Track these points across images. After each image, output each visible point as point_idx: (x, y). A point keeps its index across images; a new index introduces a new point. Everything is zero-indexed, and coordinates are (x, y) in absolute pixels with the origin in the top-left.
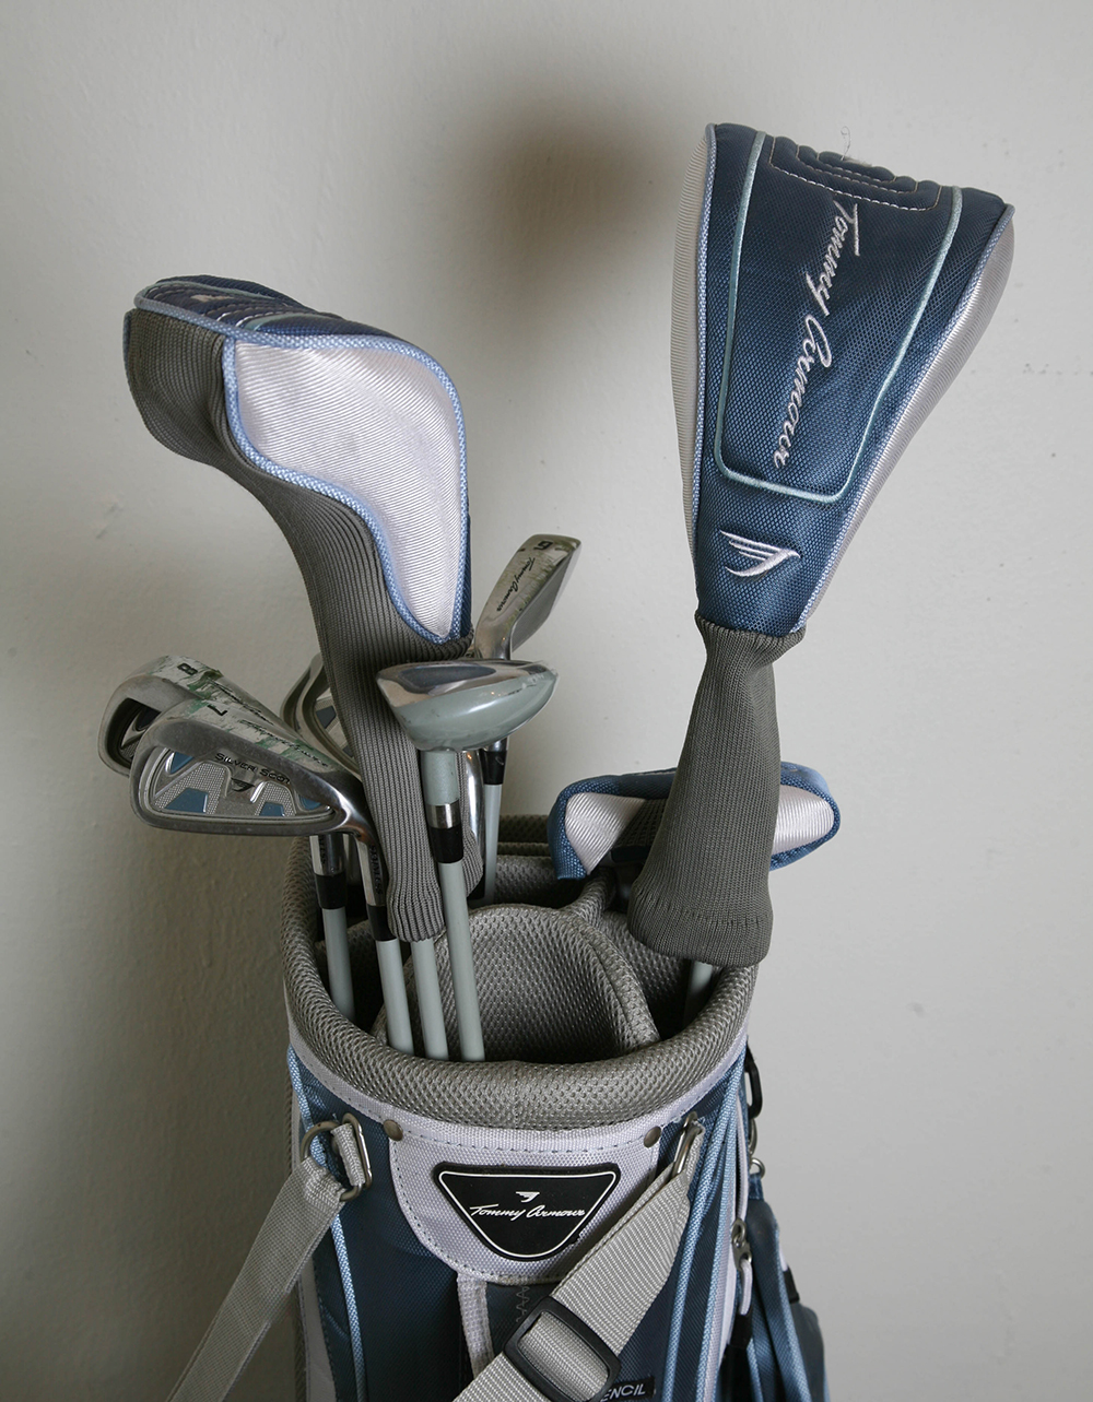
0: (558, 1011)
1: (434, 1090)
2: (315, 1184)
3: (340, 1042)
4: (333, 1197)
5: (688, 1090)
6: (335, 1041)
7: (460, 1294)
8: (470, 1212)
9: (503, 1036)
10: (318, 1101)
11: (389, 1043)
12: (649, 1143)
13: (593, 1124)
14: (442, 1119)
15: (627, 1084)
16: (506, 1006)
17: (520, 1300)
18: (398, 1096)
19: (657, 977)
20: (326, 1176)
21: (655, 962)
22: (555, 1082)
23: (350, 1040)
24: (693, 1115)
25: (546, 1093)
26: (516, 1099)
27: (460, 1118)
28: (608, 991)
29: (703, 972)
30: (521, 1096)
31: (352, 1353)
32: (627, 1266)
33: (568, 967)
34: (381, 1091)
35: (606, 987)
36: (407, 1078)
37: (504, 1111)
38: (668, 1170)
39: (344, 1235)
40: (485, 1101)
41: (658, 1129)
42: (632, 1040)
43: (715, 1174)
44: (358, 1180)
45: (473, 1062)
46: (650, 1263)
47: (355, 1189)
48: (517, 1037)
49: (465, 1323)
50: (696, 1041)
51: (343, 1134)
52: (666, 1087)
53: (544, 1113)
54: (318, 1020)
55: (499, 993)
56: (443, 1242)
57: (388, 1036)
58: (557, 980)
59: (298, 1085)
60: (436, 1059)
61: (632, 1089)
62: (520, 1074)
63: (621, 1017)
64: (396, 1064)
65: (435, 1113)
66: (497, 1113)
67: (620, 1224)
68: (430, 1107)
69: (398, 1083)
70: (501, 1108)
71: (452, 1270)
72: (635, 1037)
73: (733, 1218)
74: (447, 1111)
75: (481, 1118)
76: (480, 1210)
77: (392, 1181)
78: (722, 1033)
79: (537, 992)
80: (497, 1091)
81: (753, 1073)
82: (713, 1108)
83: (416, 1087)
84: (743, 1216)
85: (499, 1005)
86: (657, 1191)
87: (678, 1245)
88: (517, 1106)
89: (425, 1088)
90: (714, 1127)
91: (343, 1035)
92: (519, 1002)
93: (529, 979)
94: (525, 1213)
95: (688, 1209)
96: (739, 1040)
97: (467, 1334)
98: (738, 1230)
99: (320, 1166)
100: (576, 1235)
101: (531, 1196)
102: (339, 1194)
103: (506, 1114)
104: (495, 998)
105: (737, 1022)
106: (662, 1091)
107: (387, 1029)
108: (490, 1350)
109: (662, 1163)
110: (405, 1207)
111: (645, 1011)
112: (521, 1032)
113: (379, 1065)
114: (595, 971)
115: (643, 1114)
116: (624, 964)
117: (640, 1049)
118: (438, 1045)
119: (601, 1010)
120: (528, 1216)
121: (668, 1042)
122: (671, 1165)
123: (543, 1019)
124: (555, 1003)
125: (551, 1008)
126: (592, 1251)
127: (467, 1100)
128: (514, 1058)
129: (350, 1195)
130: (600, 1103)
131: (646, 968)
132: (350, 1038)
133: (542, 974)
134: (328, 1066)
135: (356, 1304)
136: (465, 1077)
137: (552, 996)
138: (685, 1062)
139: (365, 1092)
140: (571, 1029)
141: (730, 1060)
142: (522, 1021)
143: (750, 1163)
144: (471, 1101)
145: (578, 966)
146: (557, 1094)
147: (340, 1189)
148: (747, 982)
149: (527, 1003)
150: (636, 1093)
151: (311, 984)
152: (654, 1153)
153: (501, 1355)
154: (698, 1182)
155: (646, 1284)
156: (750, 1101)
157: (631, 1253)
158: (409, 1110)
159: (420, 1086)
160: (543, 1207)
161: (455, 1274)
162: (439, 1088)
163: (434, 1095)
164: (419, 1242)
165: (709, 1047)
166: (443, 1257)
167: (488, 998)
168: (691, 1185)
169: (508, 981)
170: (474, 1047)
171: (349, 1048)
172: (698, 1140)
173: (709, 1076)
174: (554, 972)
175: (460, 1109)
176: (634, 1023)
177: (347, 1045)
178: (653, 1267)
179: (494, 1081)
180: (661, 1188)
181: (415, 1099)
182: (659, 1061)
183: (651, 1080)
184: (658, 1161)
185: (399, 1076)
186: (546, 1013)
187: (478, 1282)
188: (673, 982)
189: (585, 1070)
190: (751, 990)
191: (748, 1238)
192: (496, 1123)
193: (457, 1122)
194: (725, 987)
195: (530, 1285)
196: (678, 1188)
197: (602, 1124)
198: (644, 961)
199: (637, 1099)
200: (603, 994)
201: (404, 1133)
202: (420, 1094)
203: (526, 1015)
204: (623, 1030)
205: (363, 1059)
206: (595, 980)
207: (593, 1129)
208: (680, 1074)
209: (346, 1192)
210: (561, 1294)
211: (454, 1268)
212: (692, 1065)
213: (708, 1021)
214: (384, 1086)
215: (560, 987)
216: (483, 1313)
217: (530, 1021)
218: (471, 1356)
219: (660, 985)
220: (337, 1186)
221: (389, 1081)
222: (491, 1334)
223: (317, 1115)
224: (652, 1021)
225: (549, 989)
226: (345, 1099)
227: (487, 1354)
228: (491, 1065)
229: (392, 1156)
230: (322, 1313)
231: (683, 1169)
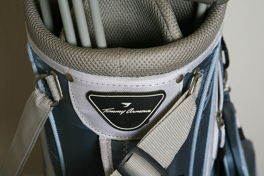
0: (140, 26)
1: (85, 60)
2: (40, 100)
3: (45, 40)
4: (47, 104)
5: (195, 58)
6: (43, 40)
7: (100, 145)
8: (103, 111)
9: (118, 37)
10: (40, 66)
11: (66, 41)
12: (178, 81)
13: (153, 74)
14: (89, 73)
15: (168, 57)
16: (118, 24)
17: (125, 147)
18: (70, 63)
19: (183, 11)
20: (45, 96)
21: (182, 5)
22: (136, 56)
23: (50, 39)
24: (198, 69)
25: (132, 61)
26: (120, 64)
27: (97, 72)
28: (160, 17)
29: (203, 8)
30: (122, 63)
31: (61, 166)
32: (169, 132)
33: (143, 7)
34: (63, 61)
35: (159, 15)
36: (73, 55)
37: (114, 69)
38: (187, 93)
39: (54, 120)
40: (106, 65)
41: (182, 75)
42: (171, 38)
43: (208, 93)
44: (58, 98)
45: (101, 48)
46: (180, 131)
47: (56, 102)
48: (124, 38)
49: (102, 157)
50: (198, 37)
51: (50, 79)
52: (185, 57)
53: (132, 70)
54: (36, 31)
55: (115, 19)
56: (92, 123)
57: (66, 38)
58: (139, 13)
59: (32, 59)
60: (85, 47)
61: (170, 58)
62: (121, 53)
63: (166, 28)
64: (68, 50)
65: (86, 70)
66: (112, 70)
67: (166, 115)
68: (83, 68)
69: (69, 58)
70: (113, 68)
71: (97, 135)
72: (172, 36)
73: (217, 110)
74: (90, 69)
75: (105, 72)
76: (107, 110)
77: (70, 99)
78: (210, 34)
79: (131, 19)
80: (111, 61)
81: (226, 51)
82: (207, 66)
83: (77, 59)
84: (221, 108)
85: (115, 24)
86: (182, 102)
87: (192, 123)
88: (120, 67)
89: (81, 60)
90: (207, 74)
91: (46, 37)
92: (124, 23)
93: (128, 13)
94: (126, 112)
95: (196, 108)
96: (218, 37)
97: (103, 161)
98: (219, 115)
99: (42, 92)
100: (148, 120)
101: (128, 104)
102: (50, 104)
103: (116, 70)
104: (114, 21)
105: (217, 29)
106: (184, 59)
107: (65, 35)
108: (112, 168)
109: (184, 90)
110: (76, 109)
111: (176, 25)
112: (125, 36)
113: (61, 50)
114: (154, 8)
115: (175, 69)
116: (167, 5)
117: (174, 41)
118: (86, 41)
119: (158, 25)
120: (127, 113)
121: (186, 38)
122: (188, 91)
123: (134, 30)
124: (139, 23)
125: (137, 25)
126: (154, 127)
127: (99, 64)
128: (120, 47)
129: (55, 104)
130: (156, 65)
131: (179, 7)
132: (49, 39)
133: (133, 11)
134: (42, 50)
135: (61, 147)
136: (97, 55)
137: (137, 20)
138: (193, 47)
139: (56, 61)
140: (146, 34)
141: (214, 46)
142: (125, 31)
143: (224, 87)
144: (100, 65)
145: (148, 6)
146: (137, 62)
147: (51, 102)
148: (221, 11)
149: (127, 23)
150: (172, 60)
151: (34, 16)
152: (181, 86)
153: (116, 170)
154: (201, 97)
155: (178, 140)
156: (224, 61)
157: (171, 127)
158: (75, 69)
159: (79, 59)
160: (133, 109)
161: (98, 136)
162: (87, 60)
163: (85, 63)
164: (83, 124)
165: (204, 40)
166: (93, 130)
167: (111, 21)
168: (197, 99)
169: (118, 14)
170: (102, 42)
171: (49, 43)
172: (200, 80)
173: (204, 53)
174: (138, 9)
175: (96, 68)
176: (171, 30)
177: (48, 42)
178: (181, 133)
179: (110, 56)
180: (183, 100)
181: (77, 65)
182: (182, 47)
183: (178, 55)
184: (183, 89)
185: (69, 55)
186: (136, 27)
187: (108, 140)
188: (190, 13)
189: (149, 51)
190: (224, 15)
191: (223, 117)
192: (112, 74)
193: (95, 74)
194: (212, 14)
195: (130, 141)
196: (191, 100)
197: (158, 74)
198: (178, 4)
199: (172, 63)
200: (158, 18)
201: (74, 79)
202: (79, 63)
203: (127, 28)
204: (167, 34)
205: (54, 48)
206: (155, 12)
207: (153, 76)
208: (191, 52)
209: (53, 103)
210: (142, 145)
211: (98, 134)
212: (197, 48)
213: (204, 29)
214: (64, 59)
215: (141, 16)
216: (110, 153)
217: (129, 31)
218: (105, 170)
219: (184, 14)
220: (49, 100)
221: (66, 57)
222: (113, 161)
223: (41, 72)
224: (179, 30)
225: (136, 17)
226: (50, 65)
227: (111, 169)
228: (109, 49)
229: (69, 88)
230: (49, 150)
231: (193, 92)
